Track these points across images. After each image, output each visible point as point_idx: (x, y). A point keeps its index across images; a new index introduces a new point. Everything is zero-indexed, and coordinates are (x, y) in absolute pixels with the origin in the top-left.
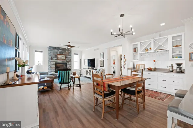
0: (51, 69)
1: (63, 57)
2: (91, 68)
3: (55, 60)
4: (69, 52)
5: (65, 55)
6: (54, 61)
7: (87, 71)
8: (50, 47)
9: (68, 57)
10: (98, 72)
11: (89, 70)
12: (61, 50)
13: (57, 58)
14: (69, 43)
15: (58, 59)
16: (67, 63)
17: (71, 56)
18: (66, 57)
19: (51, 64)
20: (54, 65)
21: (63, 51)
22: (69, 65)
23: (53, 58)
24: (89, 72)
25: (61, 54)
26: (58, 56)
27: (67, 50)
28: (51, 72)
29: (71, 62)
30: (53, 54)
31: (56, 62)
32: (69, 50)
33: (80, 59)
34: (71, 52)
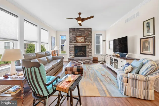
0: (70, 53)
1: (82, 39)
2: (119, 55)
3: (74, 43)
4: (89, 32)
5: (85, 37)
6: (73, 45)
7: (111, 59)
8: (69, 29)
9: (88, 38)
10: (135, 71)
11: (114, 58)
12: (80, 31)
13: (76, 40)
14: (80, 14)
15: (77, 42)
16: (87, 46)
17: (91, 37)
18: (85, 39)
19: (71, 47)
20: (73, 49)
21: (83, 33)
22: (89, 49)
23: (73, 40)
24: (113, 61)
25: (80, 36)
26: (78, 38)
27: (86, 30)
28: (71, 56)
29: (91, 44)
30: (73, 36)
31: (76, 45)
32: (89, 30)
33: (104, 41)
34: (91, 32)
